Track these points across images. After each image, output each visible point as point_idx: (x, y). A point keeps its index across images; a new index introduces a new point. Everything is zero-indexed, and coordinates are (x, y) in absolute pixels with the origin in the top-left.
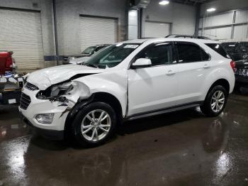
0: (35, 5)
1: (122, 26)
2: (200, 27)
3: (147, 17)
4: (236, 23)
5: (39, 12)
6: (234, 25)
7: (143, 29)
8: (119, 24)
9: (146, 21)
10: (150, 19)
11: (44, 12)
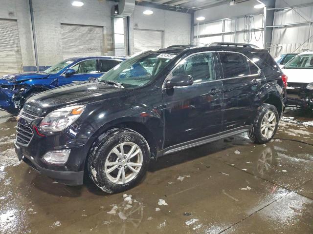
0: (11, 13)
1: (107, 35)
2: (195, 35)
3: (136, 25)
4: (226, 31)
5: (16, 20)
6: (224, 34)
7: (130, 38)
8: (105, 32)
9: (134, 29)
10: (140, 28)
11: (21, 20)
